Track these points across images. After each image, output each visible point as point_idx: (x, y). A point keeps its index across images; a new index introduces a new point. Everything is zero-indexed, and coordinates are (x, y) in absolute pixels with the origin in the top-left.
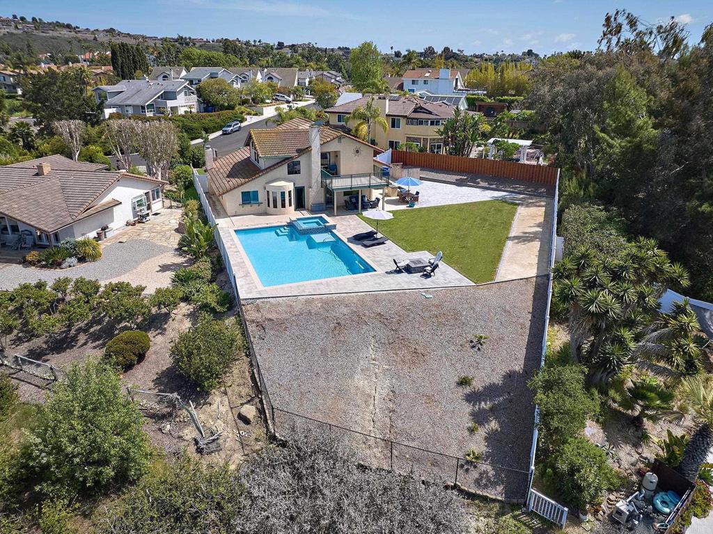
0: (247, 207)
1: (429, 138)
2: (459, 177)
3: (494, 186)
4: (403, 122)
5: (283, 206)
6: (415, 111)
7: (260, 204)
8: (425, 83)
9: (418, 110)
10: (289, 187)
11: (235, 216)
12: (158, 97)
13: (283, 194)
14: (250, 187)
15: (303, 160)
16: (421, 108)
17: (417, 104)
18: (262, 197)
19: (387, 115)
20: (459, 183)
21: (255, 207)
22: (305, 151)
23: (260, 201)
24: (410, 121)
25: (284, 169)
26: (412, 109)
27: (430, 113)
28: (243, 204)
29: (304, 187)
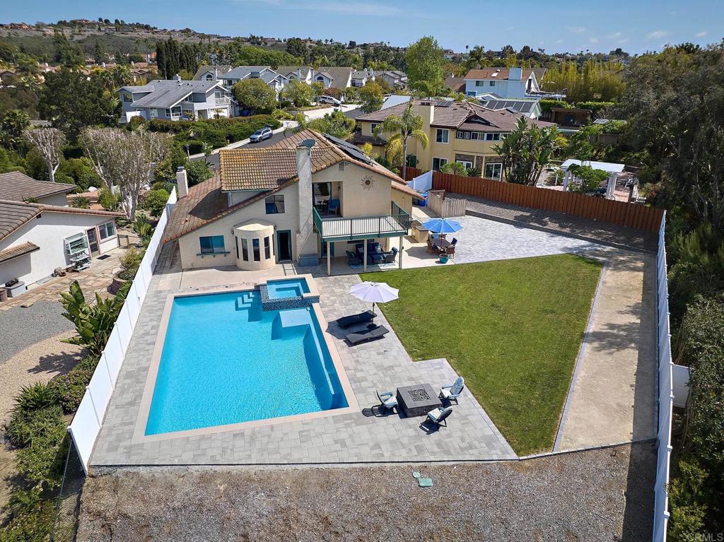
0: (209, 259)
1: (484, 156)
2: (520, 213)
3: (567, 230)
4: (451, 134)
5: (257, 257)
6: (468, 120)
7: (226, 253)
8: (491, 85)
9: (473, 120)
10: (268, 231)
11: (191, 270)
12: (186, 99)
13: (256, 242)
14: (212, 231)
15: (287, 194)
16: (476, 117)
17: (471, 112)
18: (229, 244)
19: (431, 126)
20: (520, 223)
21: (219, 259)
22: (288, 182)
23: (227, 248)
24: (461, 133)
25: (261, 206)
26: (464, 118)
27: (487, 124)
28: (203, 253)
29: (290, 231)
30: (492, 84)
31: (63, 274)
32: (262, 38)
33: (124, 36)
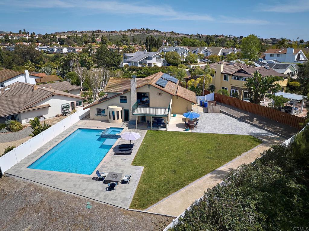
0: (99, 117)
2: (243, 114)
3: (261, 125)
5: (114, 119)
7: (105, 116)
9: (241, 71)
10: (120, 109)
11: (93, 120)
12: (145, 59)
13: (113, 112)
14: (101, 106)
15: (127, 95)
17: (241, 68)
18: (106, 113)
20: (241, 119)
21: (103, 118)
22: (127, 91)
23: (106, 114)
25: (118, 99)
28: (97, 115)
29: (129, 110)
30: (278, 55)
31: (59, 116)
32: (201, 35)
33: (148, 34)
